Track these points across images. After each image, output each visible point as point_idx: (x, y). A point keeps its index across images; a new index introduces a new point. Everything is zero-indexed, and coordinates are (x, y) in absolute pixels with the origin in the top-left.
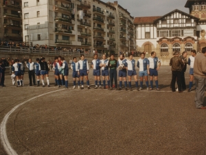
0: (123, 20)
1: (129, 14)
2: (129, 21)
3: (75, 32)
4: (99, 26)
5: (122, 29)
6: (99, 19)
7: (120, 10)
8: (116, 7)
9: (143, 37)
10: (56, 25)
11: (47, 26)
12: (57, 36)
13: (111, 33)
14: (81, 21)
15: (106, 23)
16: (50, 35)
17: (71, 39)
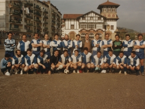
0: (54, 15)
1: (57, 10)
2: (58, 15)
3: (23, 23)
4: (38, 18)
5: (53, 21)
6: (38, 13)
7: (52, 7)
8: (49, 5)
9: (70, 28)
10: (11, 17)
11: (5, 18)
12: (11, 25)
13: (46, 24)
14: (26, 15)
15: (43, 16)
16: (7, 24)
17: (20, 27)
